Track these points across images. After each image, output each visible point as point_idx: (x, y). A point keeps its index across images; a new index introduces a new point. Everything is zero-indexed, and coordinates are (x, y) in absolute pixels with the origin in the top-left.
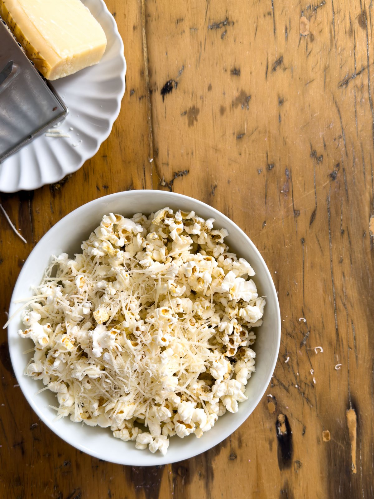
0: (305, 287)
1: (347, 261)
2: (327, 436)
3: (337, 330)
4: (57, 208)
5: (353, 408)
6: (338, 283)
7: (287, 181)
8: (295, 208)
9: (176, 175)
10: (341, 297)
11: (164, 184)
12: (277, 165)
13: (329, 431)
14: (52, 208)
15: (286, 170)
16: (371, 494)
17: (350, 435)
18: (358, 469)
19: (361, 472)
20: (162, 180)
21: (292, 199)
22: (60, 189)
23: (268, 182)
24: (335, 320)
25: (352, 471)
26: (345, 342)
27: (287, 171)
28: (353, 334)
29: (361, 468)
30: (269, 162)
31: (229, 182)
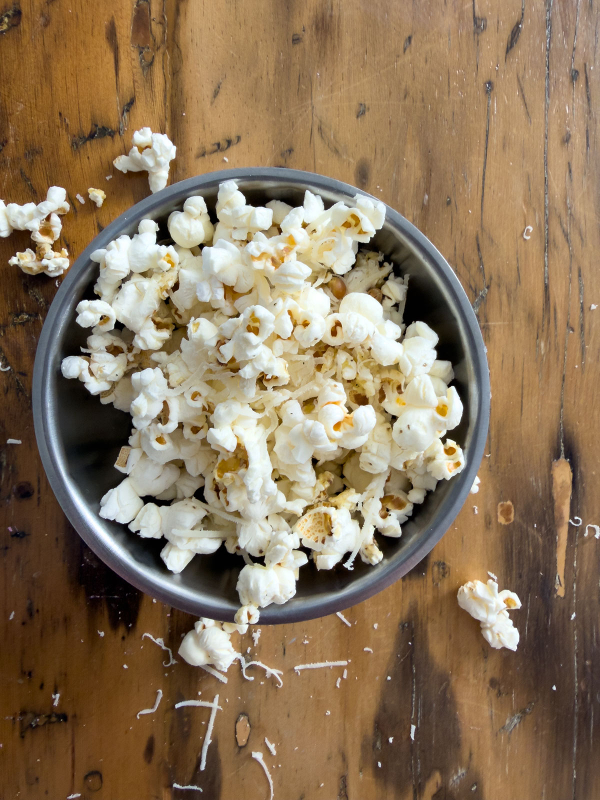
0: (486, 190)
1: (578, 140)
2: (506, 512)
3: (547, 288)
5: (566, 458)
6: (557, 188)
8: (478, 13)
10: (560, 217)
13: (512, 501)
16: (592, 643)
17: (556, 514)
18: (568, 588)
19: (575, 595)
24: (545, 266)
25: (555, 591)
26: (560, 315)
28: (580, 299)
29: (575, 586)
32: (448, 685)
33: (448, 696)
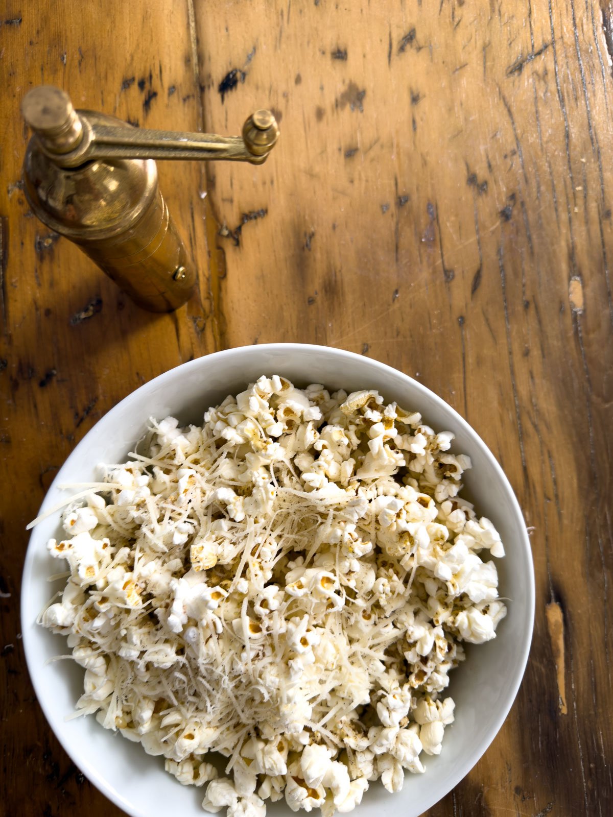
0: (468, 398)
1: (536, 353)
3: (525, 469)
4: (46, 277)
5: (556, 601)
6: (523, 390)
7: (431, 223)
8: (447, 266)
9: (247, 217)
10: (528, 413)
11: (225, 232)
12: (414, 197)
14: (37, 277)
15: (429, 205)
16: (593, 749)
17: (554, 647)
18: (570, 707)
19: (575, 712)
20: (222, 226)
21: (440, 252)
22: (51, 246)
23: (400, 225)
24: (521, 452)
25: (560, 710)
26: (539, 489)
27: (430, 207)
28: (552, 475)
29: (575, 704)
30: (400, 193)
31: (334, 227)
32: (481, 796)
33: (483, 804)
